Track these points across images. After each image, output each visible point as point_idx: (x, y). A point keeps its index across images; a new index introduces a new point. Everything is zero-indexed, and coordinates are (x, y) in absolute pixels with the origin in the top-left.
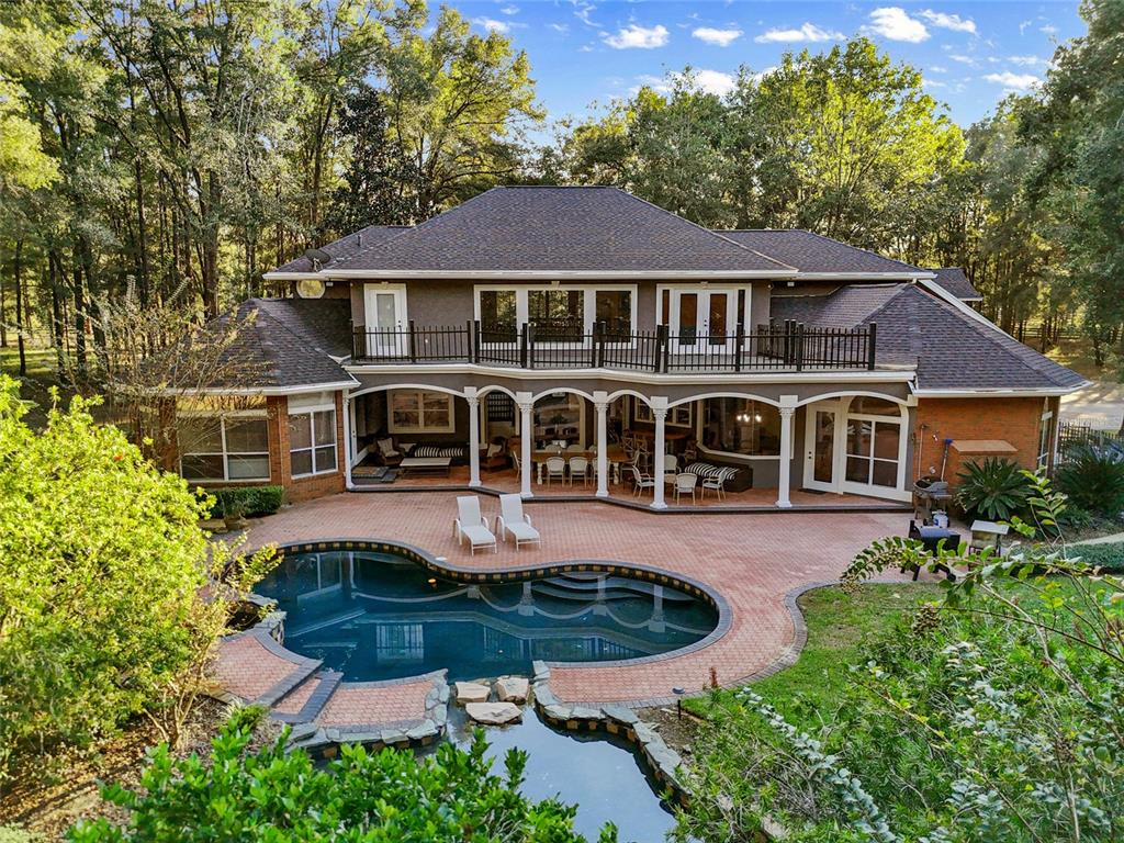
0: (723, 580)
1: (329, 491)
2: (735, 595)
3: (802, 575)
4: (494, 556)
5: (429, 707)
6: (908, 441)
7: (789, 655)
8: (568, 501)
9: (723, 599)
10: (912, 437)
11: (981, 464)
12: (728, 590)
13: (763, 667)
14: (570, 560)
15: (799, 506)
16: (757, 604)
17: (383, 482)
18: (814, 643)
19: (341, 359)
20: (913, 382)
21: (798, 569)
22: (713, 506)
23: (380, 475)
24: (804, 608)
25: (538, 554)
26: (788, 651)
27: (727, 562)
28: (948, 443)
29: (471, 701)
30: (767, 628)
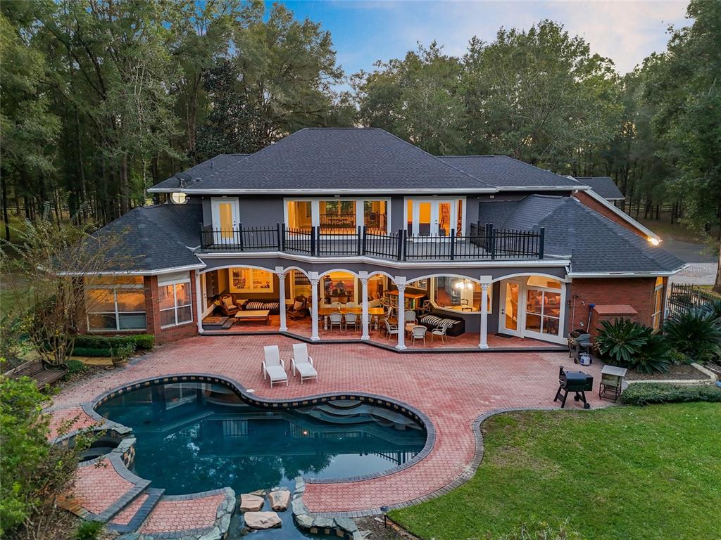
0: (434, 408)
1: (187, 335)
2: (440, 421)
3: (487, 403)
4: (286, 388)
5: (218, 517)
6: (566, 306)
7: (469, 471)
8: (343, 343)
9: (431, 425)
10: (568, 303)
11: (613, 322)
12: (437, 417)
13: (450, 481)
14: (335, 392)
15: (493, 347)
16: (454, 429)
17: (223, 328)
18: (487, 461)
19: (194, 249)
20: (569, 266)
21: (486, 399)
22: (438, 347)
23: (221, 323)
24: (485, 431)
25: (315, 387)
26: (468, 468)
27: (439, 393)
28: (591, 307)
29: (249, 510)
30: (457, 449)
